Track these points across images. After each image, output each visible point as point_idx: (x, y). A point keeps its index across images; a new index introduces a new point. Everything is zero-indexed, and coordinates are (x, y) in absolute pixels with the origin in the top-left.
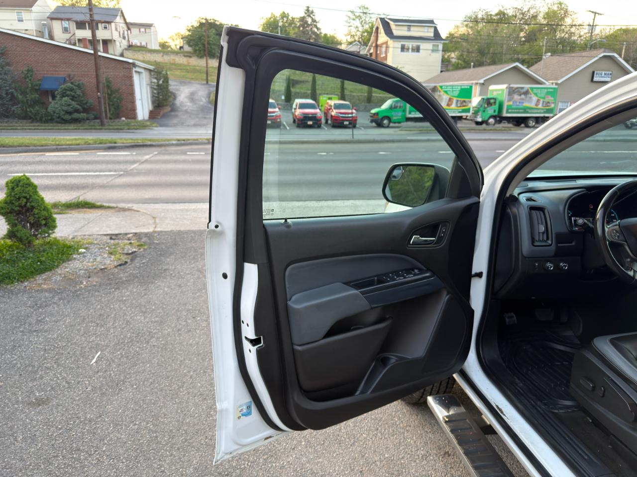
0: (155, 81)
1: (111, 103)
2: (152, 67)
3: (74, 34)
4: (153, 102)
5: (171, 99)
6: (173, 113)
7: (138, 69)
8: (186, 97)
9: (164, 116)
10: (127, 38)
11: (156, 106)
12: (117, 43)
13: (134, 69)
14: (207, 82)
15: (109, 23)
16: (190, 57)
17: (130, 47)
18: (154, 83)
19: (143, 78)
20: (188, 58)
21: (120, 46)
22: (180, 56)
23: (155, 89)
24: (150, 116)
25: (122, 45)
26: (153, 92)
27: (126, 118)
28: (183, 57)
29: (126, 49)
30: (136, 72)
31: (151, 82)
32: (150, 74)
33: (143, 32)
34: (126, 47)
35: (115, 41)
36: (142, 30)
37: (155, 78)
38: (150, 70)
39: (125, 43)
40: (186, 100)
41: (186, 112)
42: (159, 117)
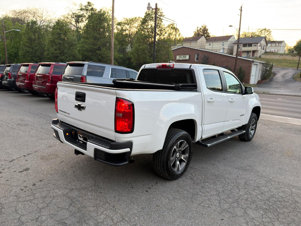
0: (265, 68)
1: (240, 77)
2: (264, 62)
3: (242, 49)
4: (261, 77)
5: (272, 76)
6: (269, 82)
7: (255, 63)
8: (281, 75)
9: (265, 83)
10: (265, 49)
11: (263, 79)
12: (259, 52)
13: (253, 63)
14: (298, 68)
15: (257, 43)
16: (295, 56)
17: (266, 53)
18: (264, 69)
19: (258, 67)
20: (293, 57)
21: (260, 53)
22: (289, 56)
23: (264, 72)
24: (257, 83)
25: (261, 52)
26: (262, 73)
27: (244, 83)
28: (291, 56)
29: (263, 54)
30: (254, 64)
31: (263, 68)
32: (263, 65)
33: (277, 45)
34: (264, 53)
35: (258, 51)
36: (277, 44)
37: (265, 67)
38: (263, 64)
39: (263, 51)
40: (280, 77)
41: (277, 82)
42: (262, 83)
